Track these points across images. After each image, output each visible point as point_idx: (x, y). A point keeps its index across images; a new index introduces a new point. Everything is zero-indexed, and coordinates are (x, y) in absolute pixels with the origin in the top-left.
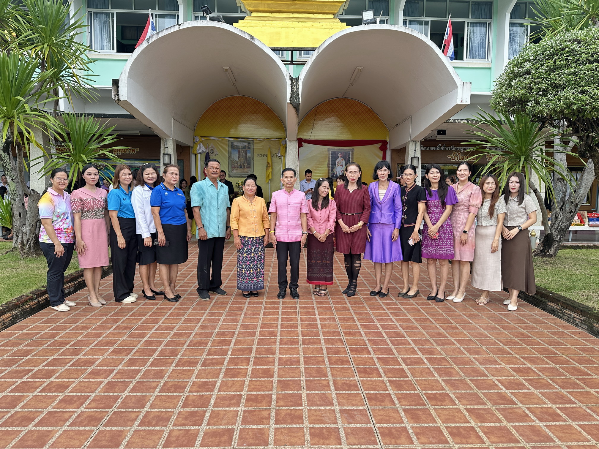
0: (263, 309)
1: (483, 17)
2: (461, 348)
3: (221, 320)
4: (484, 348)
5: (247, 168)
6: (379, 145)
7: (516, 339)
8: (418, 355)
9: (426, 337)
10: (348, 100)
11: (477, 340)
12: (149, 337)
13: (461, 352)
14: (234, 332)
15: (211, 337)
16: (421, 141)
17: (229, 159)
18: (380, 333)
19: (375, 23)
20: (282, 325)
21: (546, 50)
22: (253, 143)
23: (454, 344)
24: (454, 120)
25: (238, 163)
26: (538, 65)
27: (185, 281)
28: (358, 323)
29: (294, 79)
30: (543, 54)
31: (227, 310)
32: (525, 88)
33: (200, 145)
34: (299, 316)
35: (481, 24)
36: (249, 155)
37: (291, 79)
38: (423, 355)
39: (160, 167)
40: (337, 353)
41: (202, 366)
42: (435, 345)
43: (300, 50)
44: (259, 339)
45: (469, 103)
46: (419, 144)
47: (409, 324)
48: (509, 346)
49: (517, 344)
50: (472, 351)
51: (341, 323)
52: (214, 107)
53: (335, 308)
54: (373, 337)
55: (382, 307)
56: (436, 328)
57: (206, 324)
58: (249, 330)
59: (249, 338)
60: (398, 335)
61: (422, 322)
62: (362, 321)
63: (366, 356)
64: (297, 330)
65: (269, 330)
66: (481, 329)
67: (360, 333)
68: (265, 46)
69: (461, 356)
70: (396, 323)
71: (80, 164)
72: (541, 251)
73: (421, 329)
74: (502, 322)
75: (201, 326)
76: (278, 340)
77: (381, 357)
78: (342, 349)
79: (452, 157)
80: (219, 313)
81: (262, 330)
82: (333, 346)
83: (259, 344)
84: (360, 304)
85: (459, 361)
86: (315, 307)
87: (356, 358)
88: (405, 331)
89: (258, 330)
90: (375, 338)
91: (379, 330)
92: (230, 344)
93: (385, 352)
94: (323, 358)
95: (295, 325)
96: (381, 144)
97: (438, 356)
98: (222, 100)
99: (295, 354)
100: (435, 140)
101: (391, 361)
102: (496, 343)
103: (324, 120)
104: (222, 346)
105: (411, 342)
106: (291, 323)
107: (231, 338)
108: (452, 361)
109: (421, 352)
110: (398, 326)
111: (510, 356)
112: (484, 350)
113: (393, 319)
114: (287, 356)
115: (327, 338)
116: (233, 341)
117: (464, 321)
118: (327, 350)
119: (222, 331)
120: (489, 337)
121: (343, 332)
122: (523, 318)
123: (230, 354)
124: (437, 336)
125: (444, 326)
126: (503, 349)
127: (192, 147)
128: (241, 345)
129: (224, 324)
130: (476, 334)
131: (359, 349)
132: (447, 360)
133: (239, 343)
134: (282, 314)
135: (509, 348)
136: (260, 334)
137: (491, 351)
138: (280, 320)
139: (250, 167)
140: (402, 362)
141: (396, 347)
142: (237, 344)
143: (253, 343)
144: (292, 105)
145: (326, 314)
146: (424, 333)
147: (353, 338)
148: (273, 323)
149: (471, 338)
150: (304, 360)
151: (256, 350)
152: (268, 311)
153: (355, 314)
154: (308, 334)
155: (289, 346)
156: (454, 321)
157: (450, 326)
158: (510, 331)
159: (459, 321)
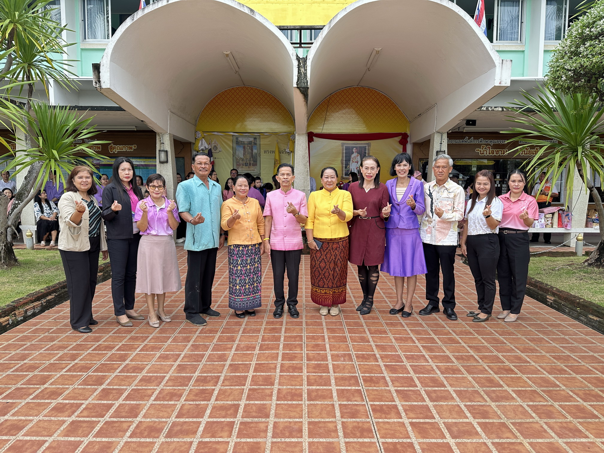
0: (260, 341)
2: (524, 405)
3: (205, 358)
4: (556, 404)
5: (253, 165)
6: (398, 139)
7: (596, 390)
8: (467, 418)
9: (474, 387)
10: (364, 89)
11: (543, 391)
12: (108, 385)
13: (525, 413)
14: (219, 377)
15: (187, 385)
16: (447, 133)
17: (233, 156)
18: (411, 379)
20: (282, 366)
22: (260, 138)
23: (513, 398)
24: (487, 108)
27: (172, 298)
28: (381, 364)
29: (302, 59)
31: (215, 341)
32: (600, 54)
33: (202, 140)
34: (305, 352)
35: (513, 1)
36: (255, 151)
37: (298, 58)
38: (474, 418)
39: (155, 166)
40: (354, 415)
41: (166, 437)
42: (488, 399)
43: (311, 28)
44: (250, 390)
45: (509, 85)
46: (445, 136)
47: (448, 364)
48: (589, 402)
49: (599, 399)
50: (541, 411)
51: (359, 363)
52: (217, 99)
53: (351, 339)
54: (403, 387)
55: (411, 338)
56: (484, 371)
57: (185, 363)
58: (239, 374)
59: (237, 387)
60: (436, 382)
61: (465, 362)
62: (385, 360)
63: (396, 420)
64: (301, 374)
65: (265, 374)
66: (545, 372)
67: (385, 380)
68: (267, 20)
69: (528, 421)
70: (431, 362)
71: (53, 161)
72: (596, 260)
73: (465, 372)
74: (569, 360)
75: (179, 366)
76: (275, 392)
77: (416, 422)
78: (361, 408)
79: (481, 151)
80: (205, 345)
81: (255, 374)
82: (350, 403)
83: (249, 398)
84: (382, 332)
85: (526, 430)
86: (326, 337)
87: (382, 425)
88: (445, 376)
89: (251, 374)
90: (406, 389)
91: (409, 375)
92: (211, 397)
93: (421, 413)
94: (335, 424)
95: (298, 366)
96: (400, 137)
97: (495, 421)
98: (226, 91)
99: (297, 415)
100: (463, 132)
101: (430, 429)
102: (572, 397)
103: (337, 112)
104: (200, 401)
105: (454, 395)
106: (294, 362)
107: (213, 387)
108: (517, 429)
109: (470, 412)
110: (435, 368)
111: (597, 420)
112: (558, 410)
113: (427, 357)
114: (286, 419)
115: (340, 388)
116: (216, 393)
117: (519, 359)
118: (340, 409)
119: (203, 375)
120: (558, 386)
121: (361, 379)
122: (596, 355)
123: (208, 414)
124: (488, 385)
125: (495, 368)
126: (582, 407)
127: (194, 144)
128: (225, 399)
129: (208, 363)
130: (540, 381)
131: (384, 407)
132: (509, 428)
133: (223, 396)
134: (283, 348)
135: (590, 405)
136: (252, 381)
137: (567, 412)
138: (280, 358)
139: (256, 165)
140: (446, 431)
141: (435, 403)
142: (220, 398)
143: (242, 397)
144: (300, 90)
145: (339, 348)
146: (470, 379)
147: (375, 388)
148: (271, 362)
149: (535, 388)
150: (309, 428)
151: (244, 409)
152: (266, 343)
153: (376, 348)
154: (316, 381)
155: (290, 402)
156: (507, 359)
157: (502, 367)
158: (584, 376)
159: (512, 358)
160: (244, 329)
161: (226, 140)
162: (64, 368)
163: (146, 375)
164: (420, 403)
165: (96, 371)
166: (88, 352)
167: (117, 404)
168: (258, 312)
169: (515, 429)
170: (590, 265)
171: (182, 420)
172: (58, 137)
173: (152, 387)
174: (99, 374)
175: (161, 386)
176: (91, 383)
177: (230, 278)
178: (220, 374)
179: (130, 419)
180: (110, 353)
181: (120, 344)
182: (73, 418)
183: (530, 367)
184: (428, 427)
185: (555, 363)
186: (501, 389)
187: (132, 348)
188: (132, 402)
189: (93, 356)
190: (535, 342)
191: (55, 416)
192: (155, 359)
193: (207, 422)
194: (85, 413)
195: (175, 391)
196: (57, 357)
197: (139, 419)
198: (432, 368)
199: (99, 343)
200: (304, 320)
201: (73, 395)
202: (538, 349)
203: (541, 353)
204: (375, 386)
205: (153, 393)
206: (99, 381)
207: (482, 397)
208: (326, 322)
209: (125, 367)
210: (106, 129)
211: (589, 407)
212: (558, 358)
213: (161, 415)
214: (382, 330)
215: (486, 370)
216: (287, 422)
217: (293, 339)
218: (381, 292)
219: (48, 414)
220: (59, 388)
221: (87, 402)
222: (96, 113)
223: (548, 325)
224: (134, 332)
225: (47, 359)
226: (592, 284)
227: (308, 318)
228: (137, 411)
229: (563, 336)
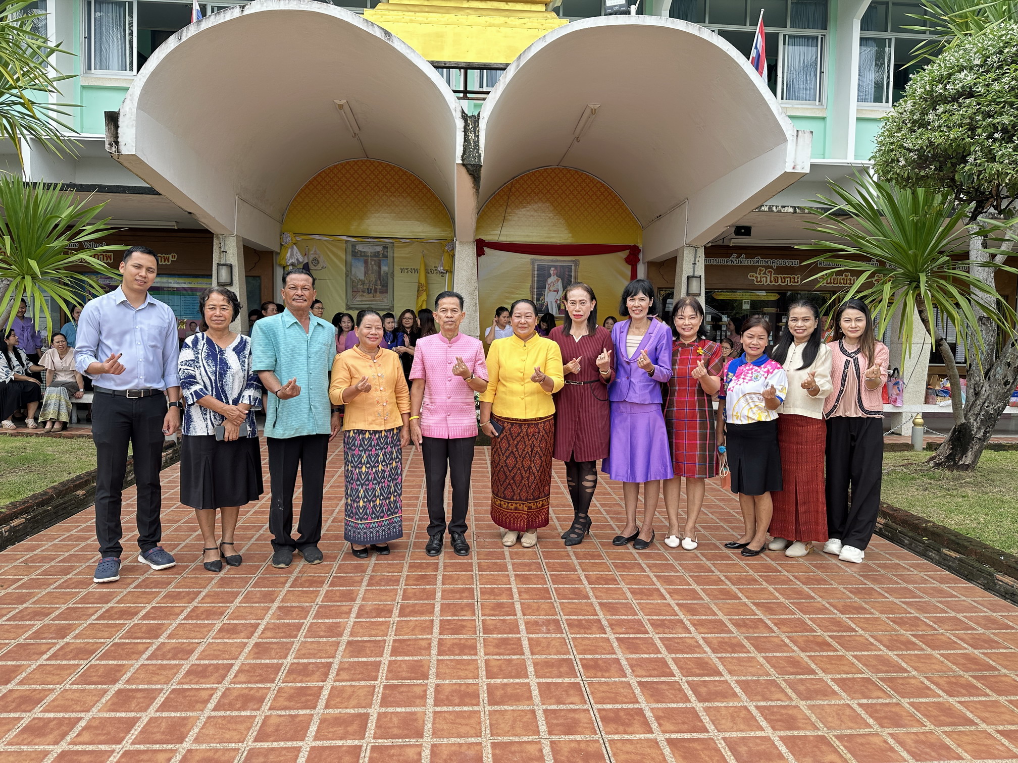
0: (399, 598)
1: (811, 25)
2: (854, 704)
3: (304, 631)
4: (905, 702)
5: (382, 293)
6: (624, 254)
7: (967, 676)
8: (762, 729)
9: (768, 674)
10: (569, 171)
11: (881, 679)
12: (128, 682)
13: (856, 719)
14: (329, 665)
15: (273, 681)
16: (705, 246)
17: (347, 276)
18: (663, 662)
19: (628, 13)
20: (441, 643)
21: (1007, 44)
22: (393, 246)
23: (834, 693)
24: (770, 208)
25: (363, 283)
26: (992, 75)
28: (612, 636)
29: (470, 117)
30: (1001, 52)
31: (319, 600)
32: (960, 126)
33: (292, 248)
34: (479, 618)
35: (808, 38)
36: (384, 268)
37: (464, 116)
38: (774, 728)
40: (570, 728)
42: (793, 696)
43: (481, 67)
45: (808, 171)
46: (701, 253)
47: (722, 635)
48: (957, 696)
49: (972, 691)
50: (883, 714)
51: (573, 636)
52: (319, 179)
53: (558, 594)
54: (650, 676)
55: (658, 590)
56: (782, 646)
57: (268, 640)
58: (365, 659)
59: (363, 683)
60: (705, 668)
61: (751, 630)
62: (618, 630)
63: (642, 736)
64: (474, 657)
65: (411, 658)
66: (882, 647)
67: (620, 664)
68: (414, 51)
69: (862, 731)
70: (695, 634)
71: (28, 279)
72: (947, 457)
73: (752, 649)
74: (918, 626)
75: (257, 645)
76: (431, 691)
77: (677, 739)
78: (582, 716)
79: (757, 278)
80: (302, 607)
81: (394, 658)
82: (561, 707)
83: (384, 702)
84: (610, 580)
85: (861, 748)
86: (515, 590)
87: (619, 745)
88: (719, 655)
89: (386, 658)
90: (655, 679)
91: (660, 656)
92: (317, 701)
93: (684, 723)
94: (538, 746)
95: (470, 643)
96: (627, 252)
97: (808, 733)
98: (335, 166)
99: (472, 732)
100: (728, 246)
101: (702, 750)
102: (928, 688)
103: (524, 207)
104: (297, 709)
105: (738, 690)
106: (461, 636)
107: (321, 684)
108: (845, 747)
109: (766, 719)
110: (701, 642)
111: (973, 728)
112: (908, 712)
113: (687, 622)
114: (453, 739)
115: (544, 680)
116: (325, 693)
117: (838, 624)
118: (546, 718)
119: (301, 661)
120: (906, 671)
121: (579, 664)
122: (959, 616)
123: (314, 734)
124: (792, 670)
125: (800, 640)
126: (947, 705)
127: (278, 254)
128: (343, 705)
129: (309, 640)
130: (874, 662)
131: (622, 714)
132: (833, 746)
133: (338, 700)
134: (441, 611)
135: (959, 702)
136: (389, 671)
137: (925, 715)
138: (436, 630)
139: (387, 292)
140: (729, 753)
141: (706, 704)
142: (333, 702)
143: (372, 700)
144: (467, 168)
145: (538, 610)
146: (761, 660)
147: (603, 680)
148: (420, 637)
149: (867, 674)
150: (494, 755)
151: (377, 723)
152: (411, 602)
153: (601, 608)
154: (501, 670)
155: (457, 709)
156: (818, 626)
157: (812, 638)
158: (944, 652)
159: (827, 624)
160: (371, 578)
161: (334, 249)
162: (45, 653)
163: (197, 662)
164: (681, 705)
165: (104, 657)
166: (89, 622)
167: (145, 717)
168: (395, 546)
169: (842, 747)
170: (937, 465)
171: (266, 745)
172: (39, 237)
173: (208, 686)
174: (111, 662)
175: (226, 683)
176: (95, 679)
177: (347, 489)
178: (331, 660)
179: (170, 746)
180: (129, 624)
181: (149, 607)
182: (64, 746)
183: (857, 638)
184: (699, 748)
185: (896, 631)
186: (812, 677)
187: (171, 614)
188: (173, 714)
189: (100, 630)
190: (861, 596)
191: (28, 744)
192: (213, 634)
193: (312, 748)
194: (86, 737)
195: (252, 692)
196: (30, 632)
197: (186, 745)
198: (697, 642)
199: (110, 605)
200: (475, 560)
201: (62, 703)
202: (867, 606)
203: (872, 613)
204: (603, 677)
205: (212, 695)
206: (111, 676)
207: (783, 691)
208: (513, 564)
209: (158, 648)
210: (126, 225)
211: (958, 705)
212: (900, 622)
213: (227, 736)
214: (609, 577)
215: (786, 645)
216: (454, 744)
217: (458, 596)
218: (602, 510)
219: (15, 740)
220: (35, 690)
221: (89, 716)
222: (110, 198)
223: (879, 565)
224: (173, 584)
225: (12, 635)
226: (944, 496)
227: (482, 557)
228: (183, 730)
229: (904, 585)
